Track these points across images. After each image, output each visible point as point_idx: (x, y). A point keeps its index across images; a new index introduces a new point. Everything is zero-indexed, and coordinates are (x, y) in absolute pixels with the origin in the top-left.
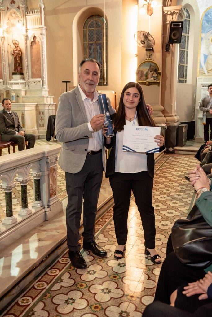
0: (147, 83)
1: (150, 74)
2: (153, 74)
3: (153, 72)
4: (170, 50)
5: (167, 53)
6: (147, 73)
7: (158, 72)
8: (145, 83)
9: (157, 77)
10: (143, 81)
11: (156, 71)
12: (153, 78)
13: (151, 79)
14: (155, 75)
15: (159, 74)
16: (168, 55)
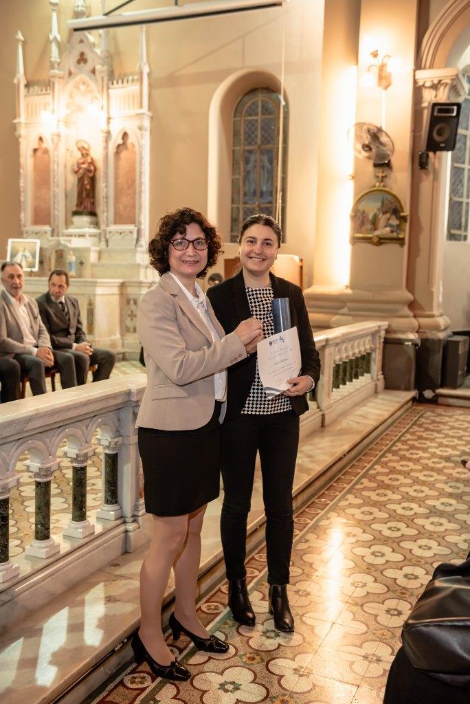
0: (375, 240)
1: (383, 219)
2: (389, 219)
3: (388, 215)
4: (430, 167)
5: (422, 173)
6: (375, 216)
7: (402, 214)
8: (370, 238)
9: (398, 226)
10: (366, 235)
11: (396, 211)
12: (388, 229)
13: (384, 231)
14: (395, 222)
15: (404, 219)
16: (424, 176)
